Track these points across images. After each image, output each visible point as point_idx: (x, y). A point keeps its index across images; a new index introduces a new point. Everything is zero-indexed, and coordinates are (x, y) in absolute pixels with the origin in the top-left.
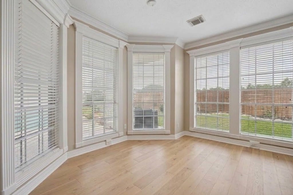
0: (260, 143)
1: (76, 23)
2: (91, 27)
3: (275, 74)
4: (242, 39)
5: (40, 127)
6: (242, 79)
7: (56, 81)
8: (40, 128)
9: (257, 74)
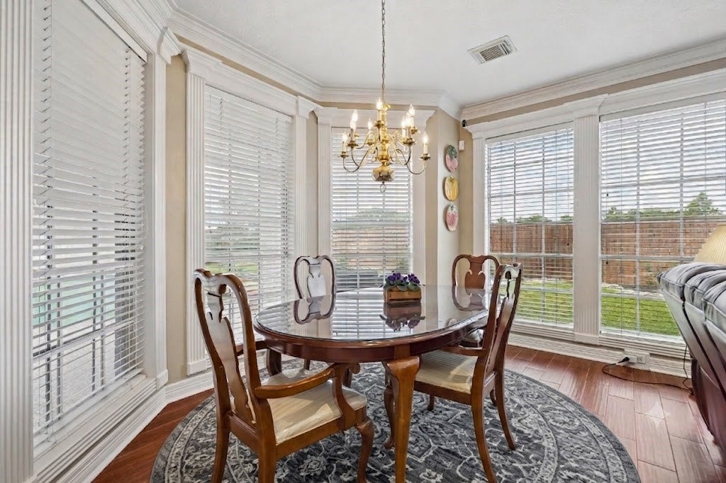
0: (651, 354)
1: (188, 52)
2: (226, 61)
3: (685, 184)
4: (606, 95)
5: (96, 322)
6: (605, 195)
7: (136, 199)
8: (97, 324)
9: (641, 182)
